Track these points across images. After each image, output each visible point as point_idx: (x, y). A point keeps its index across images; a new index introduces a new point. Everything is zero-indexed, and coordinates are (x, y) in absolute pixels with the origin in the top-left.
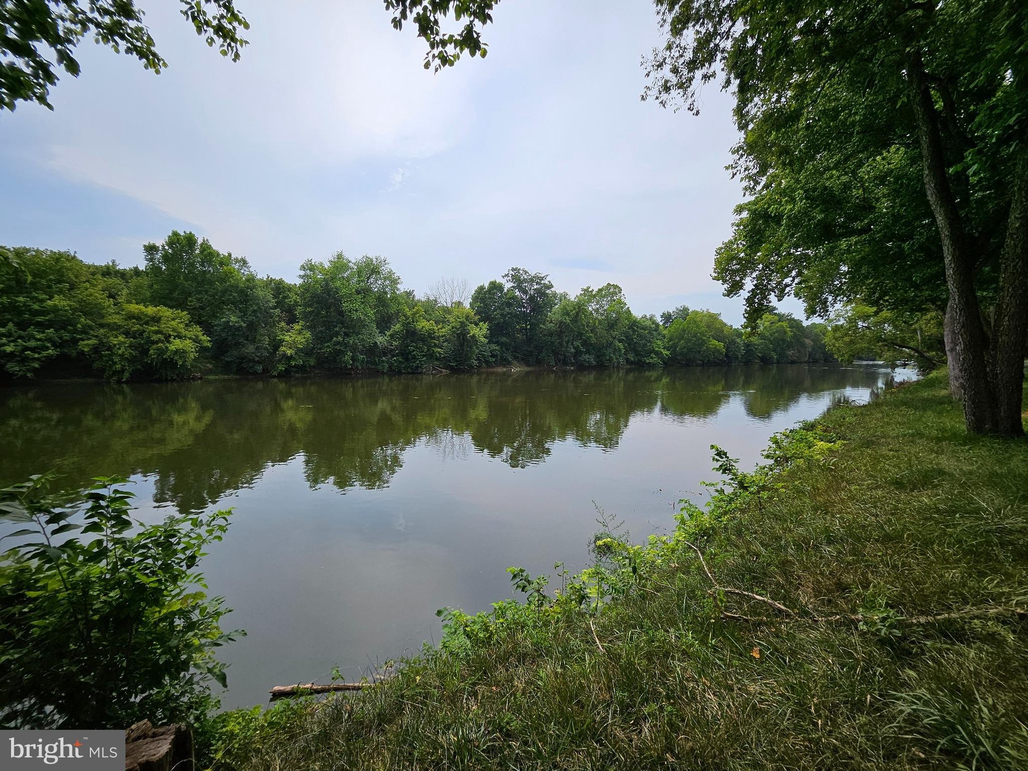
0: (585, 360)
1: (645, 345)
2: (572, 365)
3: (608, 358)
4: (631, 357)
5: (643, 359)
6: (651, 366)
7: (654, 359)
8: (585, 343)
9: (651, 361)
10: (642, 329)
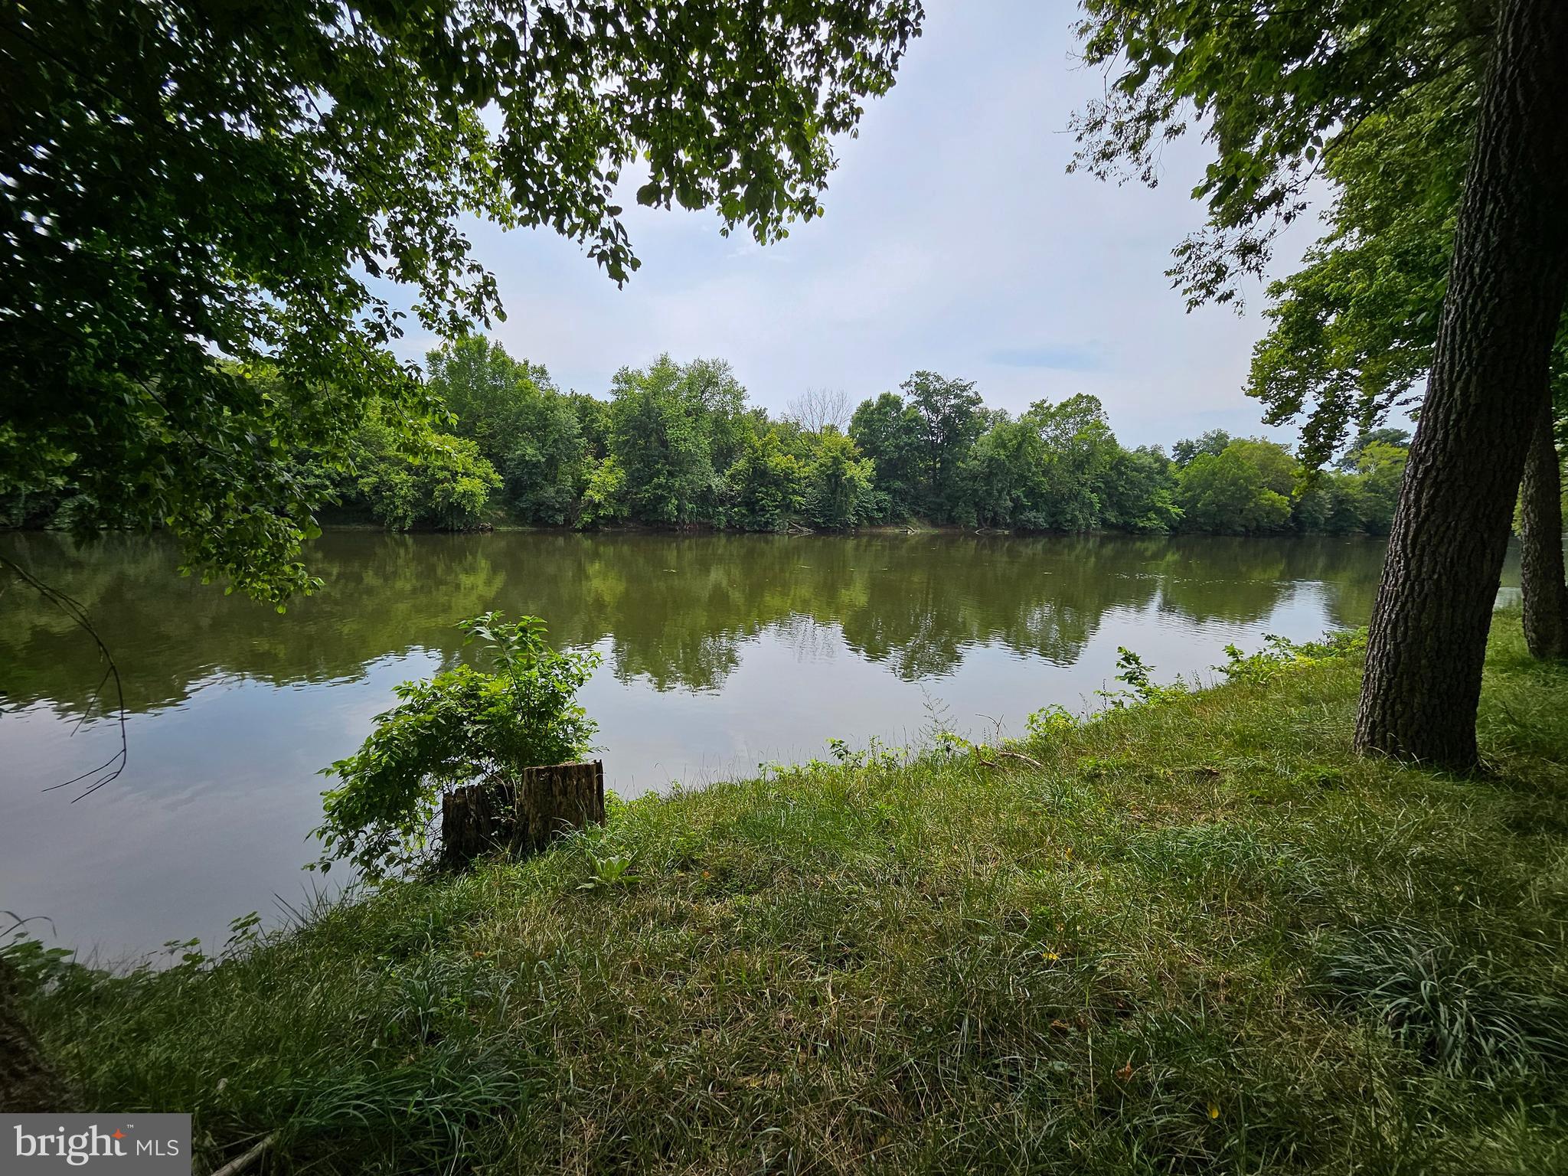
0: (1029, 521)
1: (1138, 498)
2: (1008, 526)
3: (1069, 517)
4: (1112, 516)
5: (1133, 521)
6: (1146, 534)
7: (1154, 522)
8: (1031, 493)
9: (1148, 524)
10: (1136, 470)
